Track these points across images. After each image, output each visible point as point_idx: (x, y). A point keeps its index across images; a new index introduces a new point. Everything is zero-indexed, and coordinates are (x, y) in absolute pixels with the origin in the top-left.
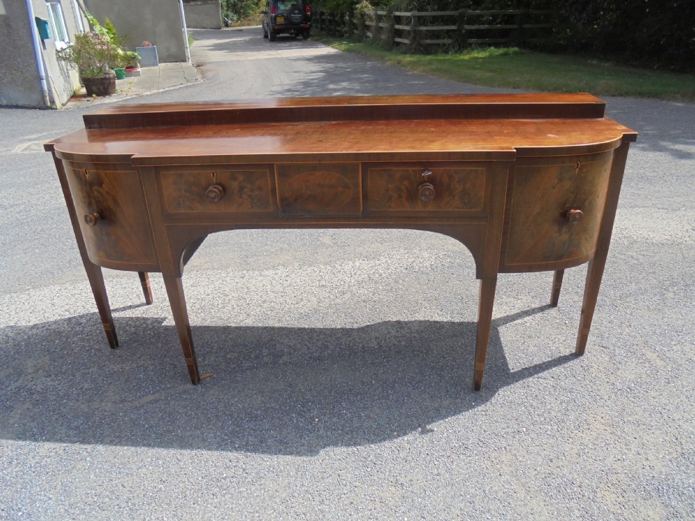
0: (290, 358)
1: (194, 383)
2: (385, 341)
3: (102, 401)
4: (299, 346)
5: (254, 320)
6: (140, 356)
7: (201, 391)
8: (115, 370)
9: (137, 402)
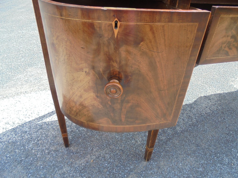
0: (181, 128)
1: (148, 161)
6: (92, 148)
7: (156, 165)
8: (83, 164)
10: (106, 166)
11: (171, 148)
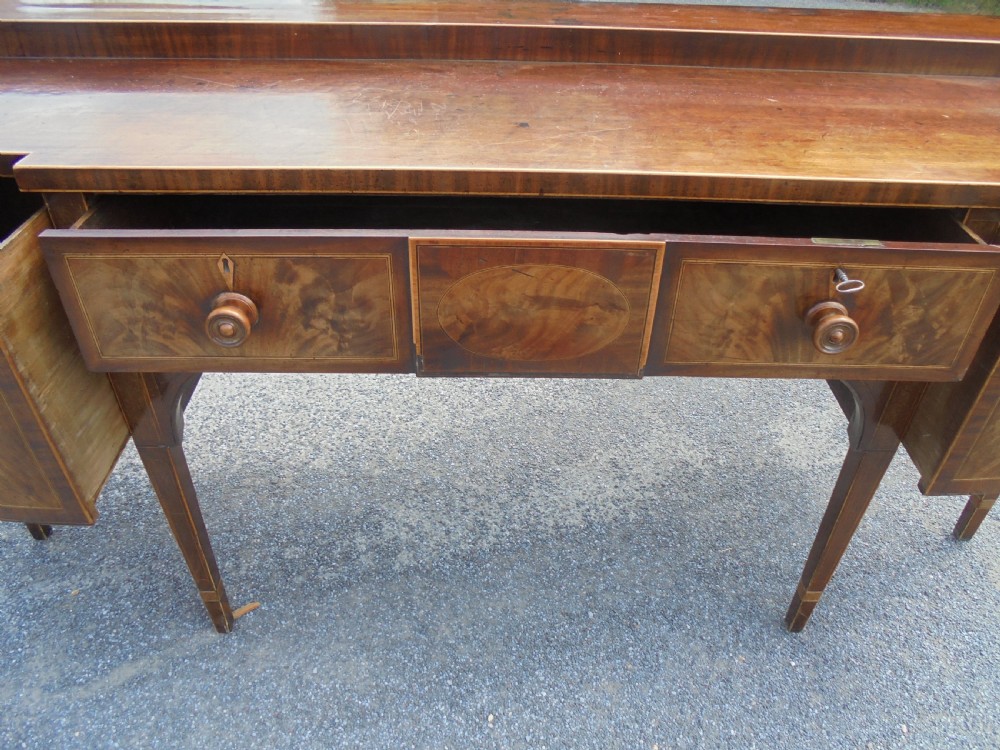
0: (414, 557)
1: (221, 629)
2: (597, 510)
4: (427, 526)
5: (330, 461)
6: (100, 557)
7: (239, 649)
8: (45, 597)
9: (99, 685)
10: (102, 616)
11: (326, 615)
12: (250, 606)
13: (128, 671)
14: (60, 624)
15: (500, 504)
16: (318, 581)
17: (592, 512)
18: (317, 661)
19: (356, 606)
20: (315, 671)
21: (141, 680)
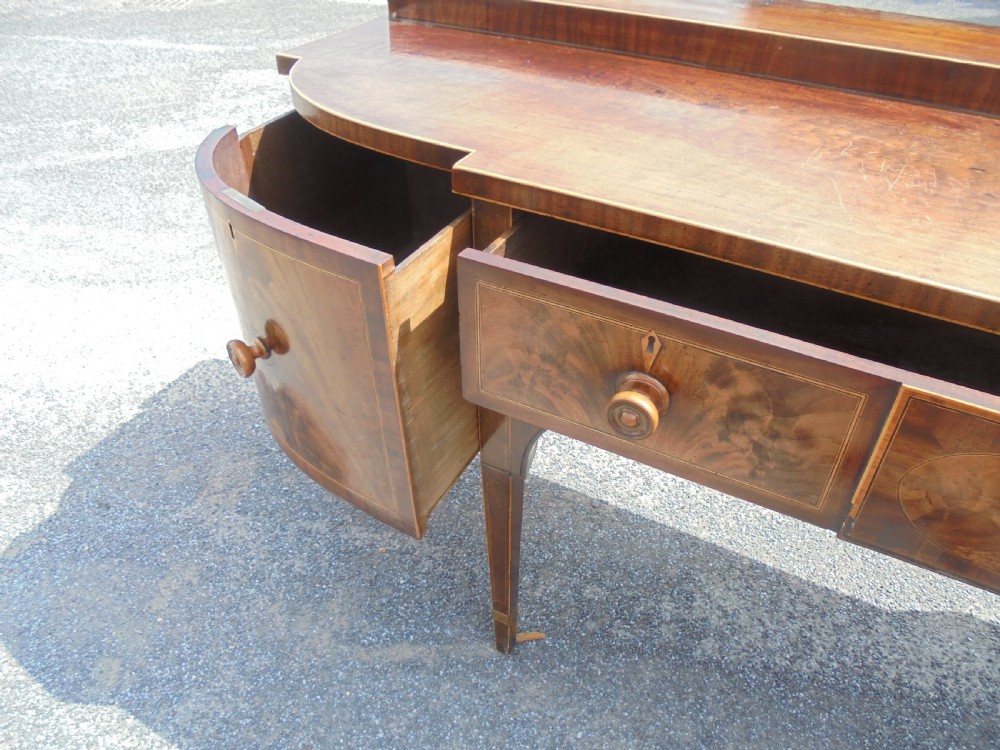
0: (720, 650)
1: (500, 648)
2: (957, 681)
3: (315, 620)
4: (744, 619)
5: (657, 502)
7: (512, 677)
8: (357, 543)
9: (378, 654)
10: (399, 584)
11: (608, 677)
12: (534, 634)
13: (404, 652)
14: (362, 576)
15: (834, 625)
16: (609, 635)
17: (950, 682)
18: (584, 724)
19: (641, 680)
20: (579, 735)
21: (413, 667)
